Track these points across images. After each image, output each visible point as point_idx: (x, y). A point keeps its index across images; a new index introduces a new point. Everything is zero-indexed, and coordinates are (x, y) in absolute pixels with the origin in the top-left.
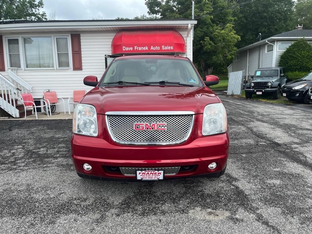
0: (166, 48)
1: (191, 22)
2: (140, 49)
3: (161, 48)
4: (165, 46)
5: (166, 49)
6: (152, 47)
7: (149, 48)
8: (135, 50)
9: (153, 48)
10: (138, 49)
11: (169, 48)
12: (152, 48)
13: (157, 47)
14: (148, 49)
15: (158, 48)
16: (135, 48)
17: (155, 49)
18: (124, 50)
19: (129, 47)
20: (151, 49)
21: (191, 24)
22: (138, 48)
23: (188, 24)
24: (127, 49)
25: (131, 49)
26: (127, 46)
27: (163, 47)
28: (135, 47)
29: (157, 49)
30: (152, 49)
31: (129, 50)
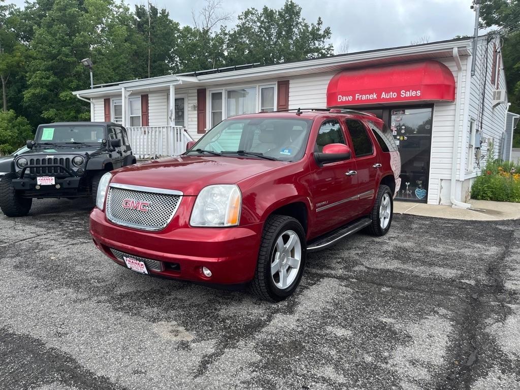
0: (408, 94)
1: (458, 44)
2: (364, 97)
3: (399, 94)
4: (407, 90)
5: (409, 96)
6: (384, 93)
7: (379, 95)
8: (356, 99)
9: (384, 96)
10: (360, 99)
11: (413, 93)
12: (384, 95)
13: (391, 93)
14: (376, 98)
15: (393, 95)
16: (357, 97)
17: (389, 97)
18: (339, 101)
19: (347, 95)
20: (382, 96)
21: (458, 48)
22: (360, 96)
23: (452, 48)
24: (344, 99)
25: (350, 98)
26: (345, 94)
27: (403, 92)
28: (357, 95)
29: (391, 97)
30: (383, 97)
31: (347, 100)
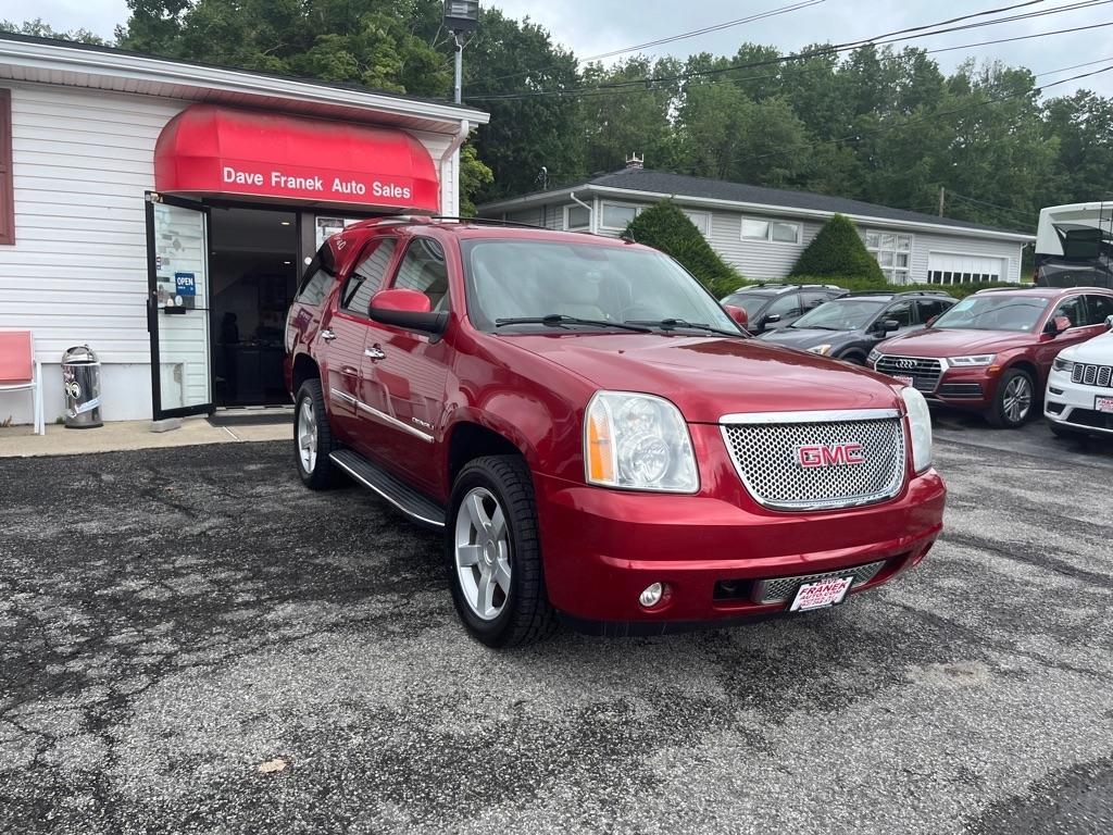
0: (387, 192)
1: (470, 115)
2: (293, 183)
3: (370, 190)
4: (385, 182)
5: (388, 195)
6: (337, 181)
7: (328, 184)
8: (273, 184)
9: (339, 188)
10: (283, 185)
11: (397, 192)
12: (337, 185)
13: (354, 184)
14: (321, 189)
15: (357, 188)
16: (274, 180)
17: (349, 191)
18: (226, 180)
19: (250, 170)
20: (335, 188)
21: (470, 122)
22: (283, 179)
23: (460, 120)
24: (241, 178)
25: (258, 179)
26: (241, 166)
27: (376, 184)
28: (274, 174)
29: (354, 192)
30: (337, 190)
31: (250, 182)
